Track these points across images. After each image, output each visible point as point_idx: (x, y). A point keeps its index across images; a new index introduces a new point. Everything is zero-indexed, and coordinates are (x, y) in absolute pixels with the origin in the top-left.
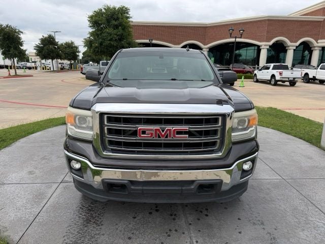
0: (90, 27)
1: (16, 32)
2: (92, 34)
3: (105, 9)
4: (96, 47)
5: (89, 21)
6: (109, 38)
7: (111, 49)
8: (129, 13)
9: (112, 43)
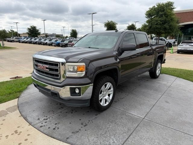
0: (146, 17)
1: (114, 24)
2: (148, 22)
3: (157, 5)
4: (148, 29)
5: (145, 14)
6: (156, 23)
7: (156, 30)
8: (173, 5)
9: (157, 26)
